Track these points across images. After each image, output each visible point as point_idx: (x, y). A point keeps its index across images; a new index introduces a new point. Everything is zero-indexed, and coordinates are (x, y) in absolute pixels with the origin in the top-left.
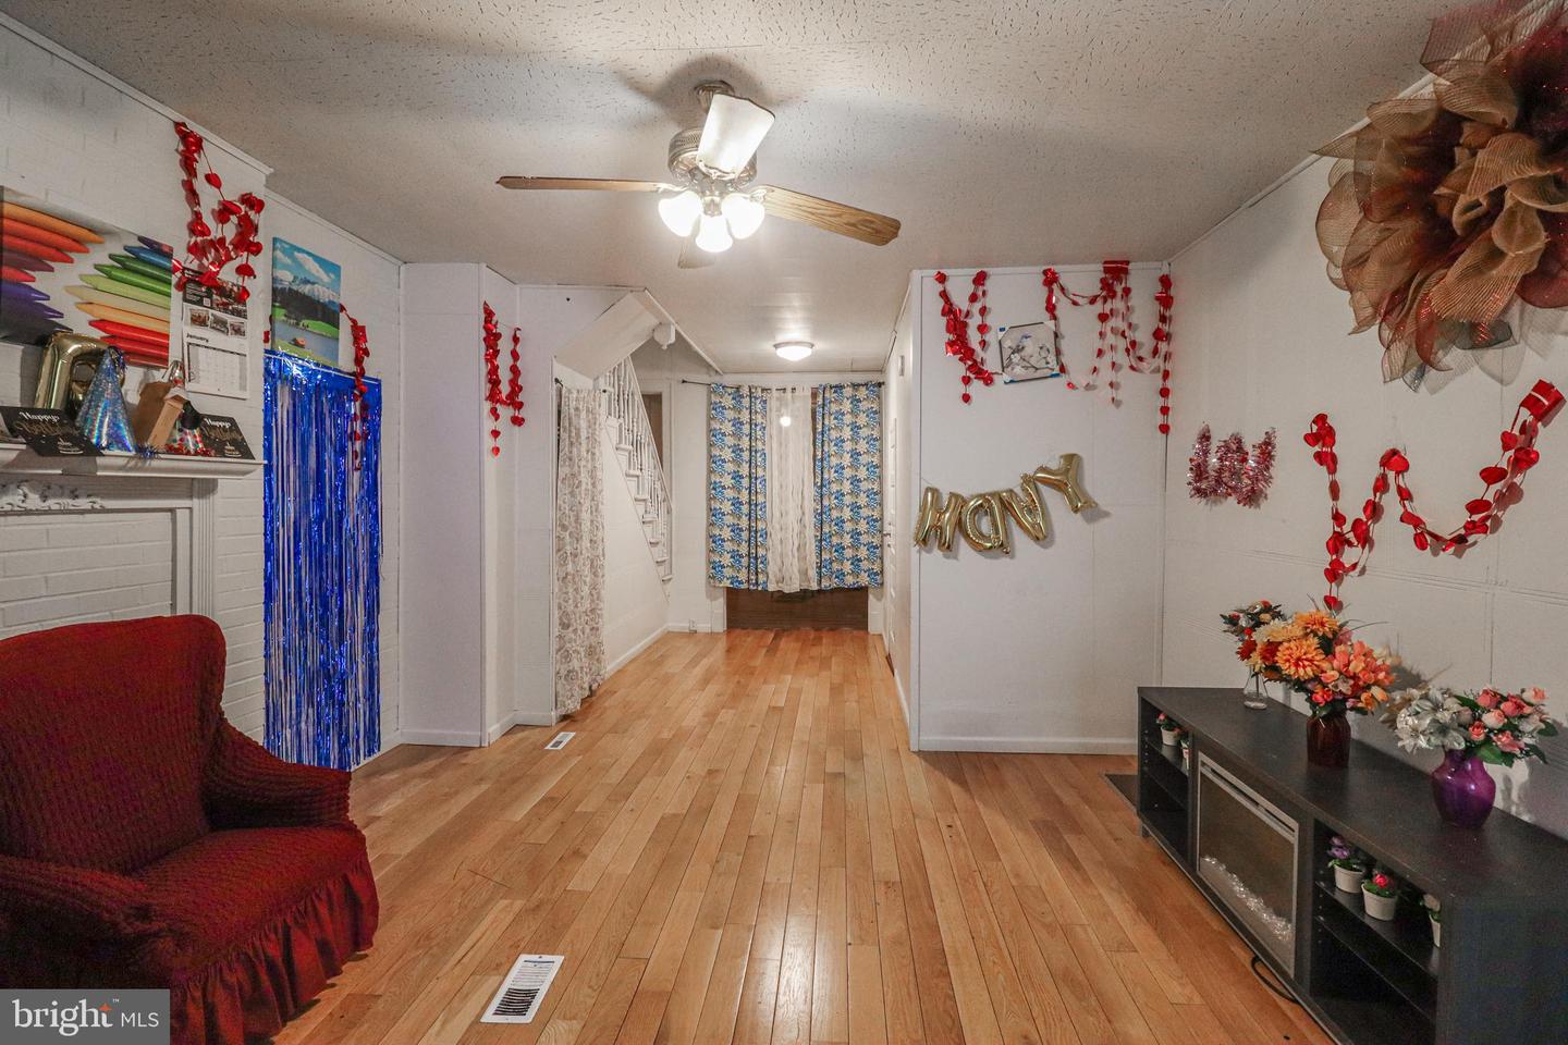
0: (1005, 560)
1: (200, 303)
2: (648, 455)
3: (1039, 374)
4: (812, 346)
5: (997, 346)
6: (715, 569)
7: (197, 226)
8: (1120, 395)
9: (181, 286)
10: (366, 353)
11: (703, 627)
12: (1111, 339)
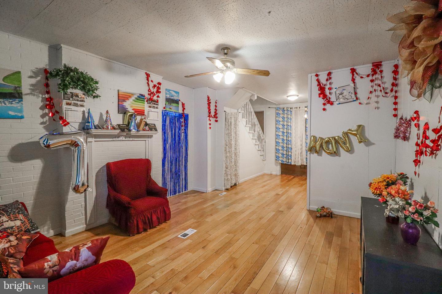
0: (337, 157)
1: (150, 104)
2: (258, 128)
3: (348, 101)
4: (298, 96)
5: (335, 93)
6: (277, 158)
7: (149, 90)
8: (379, 105)
9: (147, 101)
10: (185, 109)
11: (274, 173)
12: (376, 87)
